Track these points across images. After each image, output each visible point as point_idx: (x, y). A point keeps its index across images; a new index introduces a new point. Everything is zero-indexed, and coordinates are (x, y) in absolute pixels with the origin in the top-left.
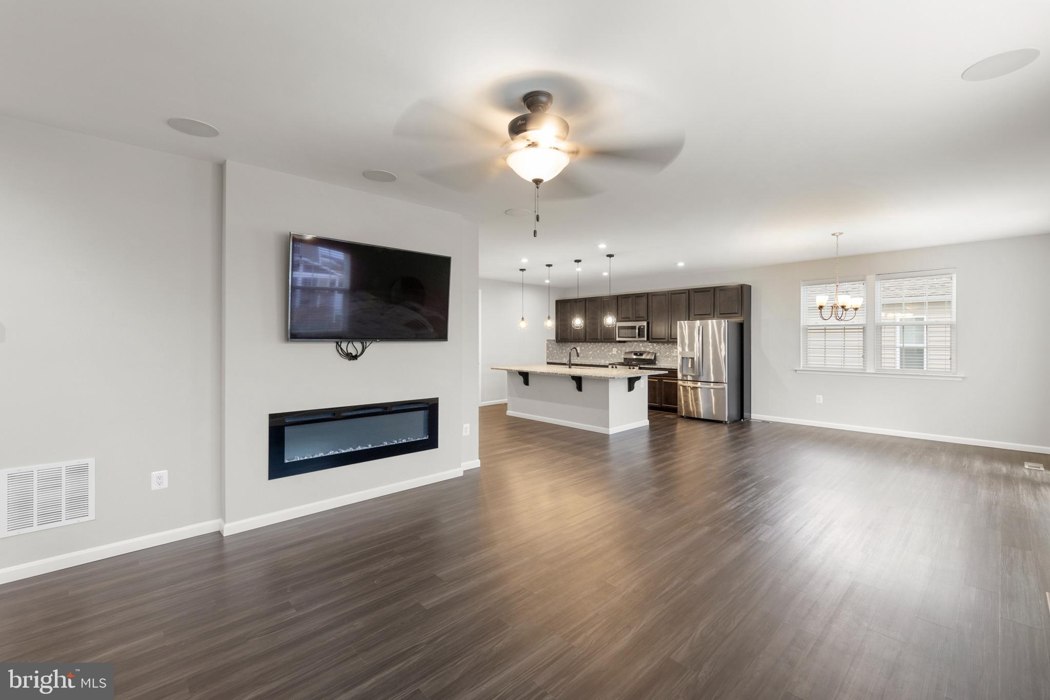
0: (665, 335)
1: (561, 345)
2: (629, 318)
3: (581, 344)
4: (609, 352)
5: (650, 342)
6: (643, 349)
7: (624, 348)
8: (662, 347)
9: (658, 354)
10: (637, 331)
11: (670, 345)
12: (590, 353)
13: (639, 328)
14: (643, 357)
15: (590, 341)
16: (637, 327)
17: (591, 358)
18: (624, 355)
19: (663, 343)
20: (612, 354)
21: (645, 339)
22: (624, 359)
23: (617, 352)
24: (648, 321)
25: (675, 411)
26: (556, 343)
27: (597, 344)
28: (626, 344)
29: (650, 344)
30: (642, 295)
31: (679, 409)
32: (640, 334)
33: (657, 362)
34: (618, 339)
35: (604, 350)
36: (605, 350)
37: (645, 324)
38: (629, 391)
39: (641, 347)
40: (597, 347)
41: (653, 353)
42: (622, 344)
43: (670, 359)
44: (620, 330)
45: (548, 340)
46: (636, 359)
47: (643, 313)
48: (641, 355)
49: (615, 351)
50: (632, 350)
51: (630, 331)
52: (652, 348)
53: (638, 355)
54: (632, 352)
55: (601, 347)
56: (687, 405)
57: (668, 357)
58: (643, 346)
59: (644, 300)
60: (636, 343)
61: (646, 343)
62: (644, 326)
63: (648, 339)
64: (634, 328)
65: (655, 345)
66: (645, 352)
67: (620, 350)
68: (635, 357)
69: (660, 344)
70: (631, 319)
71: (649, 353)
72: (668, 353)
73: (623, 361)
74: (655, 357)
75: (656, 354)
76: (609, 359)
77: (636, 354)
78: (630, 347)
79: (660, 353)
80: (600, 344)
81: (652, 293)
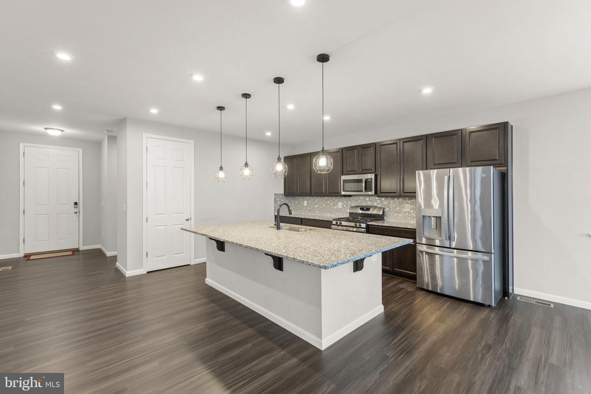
0: (397, 189)
1: (290, 198)
2: (355, 171)
3: (307, 197)
4: (334, 206)
5: (379, 196)
6: (369, 204)
7: (350, 202)
8: (392, 201)
9: (387, 209)
10: (364, 185)
11: (401, 200)
12: (316, 206)
13: (366, 182)
14: (369, 212)
15: (315, 195)
16: (364, 180)
17: (317, 212)
18: (349, 209)
19: (393, 197)
20: (338, 208)
21: (373, 193)
22: (350, 213)
23: (342, 206)
24: (376, 173)
25: (413, 278)
26: (285, 197)
27: (323, 197)
28: (351, 198)
29: (377, 198)
30: (369, 146)
31: (418, 277)
32: (367, 188)
33: (385, 218)
34: (343, 193)
35: (329, 204)
36: (331, 204)
37: (372, 176)
38: (354, 271)
39: (367, 202)
40: (322, 201)
41: (380, 208)
42: (347, 198)
43: (400, 215)
44: (345, 184)
45: (275, 194)
46: (362, 214)
47: (370, 165)
48: (368, 209)
49: (340, 205)
50: (358, 205)
51: (355, 184)
52: (380, 203)
53: (365, 210)
54: (358, 206)
55: (326, 200)
56: (433, 277)
57: (399, 213)
58: (369, 200)
59: (372, 150)
60: (362, 198)
61: (373, 198)
62: (371, 179)
63: (376, 193)
64: (360, 181)
65: (383, 199)
66: (371, 207)
67: (346, 205)
68: (360, 212)
69: (389, 198)
70: (357, 172)
71: (375, 207)
72: (398, 208)
73: (348, 216)
74: (383, 212)
75: (384, 209)
76: (335, 212)
77: (362, 209)
78: (356, 201)
79: (389, 208)
80: (326, 198)
81: (379, 142)
